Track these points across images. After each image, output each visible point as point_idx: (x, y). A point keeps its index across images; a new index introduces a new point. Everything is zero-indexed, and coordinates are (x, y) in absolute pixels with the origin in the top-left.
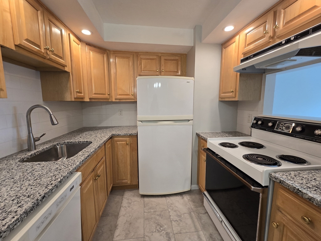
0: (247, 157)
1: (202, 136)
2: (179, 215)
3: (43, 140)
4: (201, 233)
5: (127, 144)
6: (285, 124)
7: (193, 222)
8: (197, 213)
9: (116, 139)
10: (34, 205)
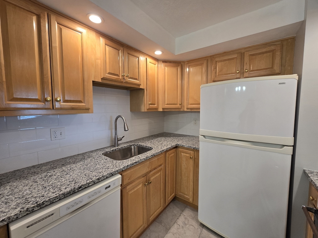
3: (124, 140)
5: (190, 157)
9: (180, 149)
10: (71, 191)
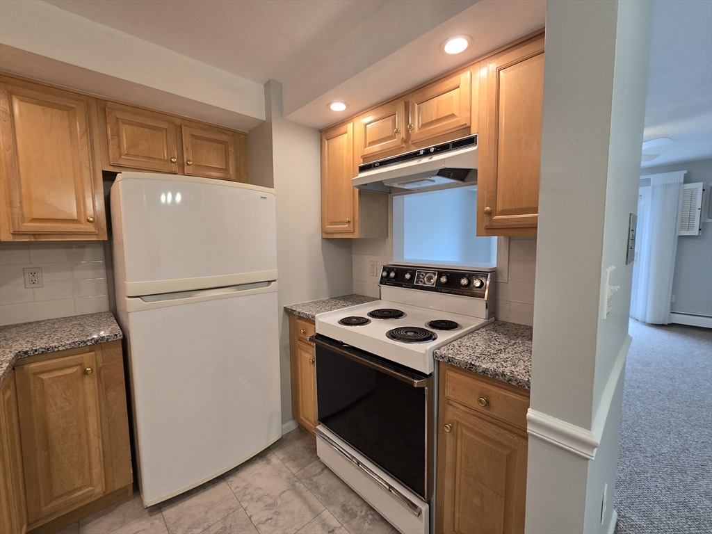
0: (393, 335)
1: (299, 313)
2: (270, 505)
4: (326, 514)
5: (85, 372)
6: (426, 273)
7: (305, 501)
8: (306, 479)
9: (34, 365)
